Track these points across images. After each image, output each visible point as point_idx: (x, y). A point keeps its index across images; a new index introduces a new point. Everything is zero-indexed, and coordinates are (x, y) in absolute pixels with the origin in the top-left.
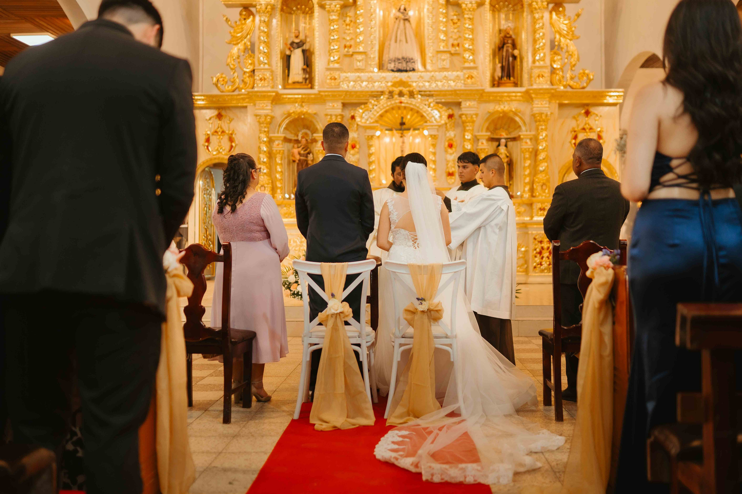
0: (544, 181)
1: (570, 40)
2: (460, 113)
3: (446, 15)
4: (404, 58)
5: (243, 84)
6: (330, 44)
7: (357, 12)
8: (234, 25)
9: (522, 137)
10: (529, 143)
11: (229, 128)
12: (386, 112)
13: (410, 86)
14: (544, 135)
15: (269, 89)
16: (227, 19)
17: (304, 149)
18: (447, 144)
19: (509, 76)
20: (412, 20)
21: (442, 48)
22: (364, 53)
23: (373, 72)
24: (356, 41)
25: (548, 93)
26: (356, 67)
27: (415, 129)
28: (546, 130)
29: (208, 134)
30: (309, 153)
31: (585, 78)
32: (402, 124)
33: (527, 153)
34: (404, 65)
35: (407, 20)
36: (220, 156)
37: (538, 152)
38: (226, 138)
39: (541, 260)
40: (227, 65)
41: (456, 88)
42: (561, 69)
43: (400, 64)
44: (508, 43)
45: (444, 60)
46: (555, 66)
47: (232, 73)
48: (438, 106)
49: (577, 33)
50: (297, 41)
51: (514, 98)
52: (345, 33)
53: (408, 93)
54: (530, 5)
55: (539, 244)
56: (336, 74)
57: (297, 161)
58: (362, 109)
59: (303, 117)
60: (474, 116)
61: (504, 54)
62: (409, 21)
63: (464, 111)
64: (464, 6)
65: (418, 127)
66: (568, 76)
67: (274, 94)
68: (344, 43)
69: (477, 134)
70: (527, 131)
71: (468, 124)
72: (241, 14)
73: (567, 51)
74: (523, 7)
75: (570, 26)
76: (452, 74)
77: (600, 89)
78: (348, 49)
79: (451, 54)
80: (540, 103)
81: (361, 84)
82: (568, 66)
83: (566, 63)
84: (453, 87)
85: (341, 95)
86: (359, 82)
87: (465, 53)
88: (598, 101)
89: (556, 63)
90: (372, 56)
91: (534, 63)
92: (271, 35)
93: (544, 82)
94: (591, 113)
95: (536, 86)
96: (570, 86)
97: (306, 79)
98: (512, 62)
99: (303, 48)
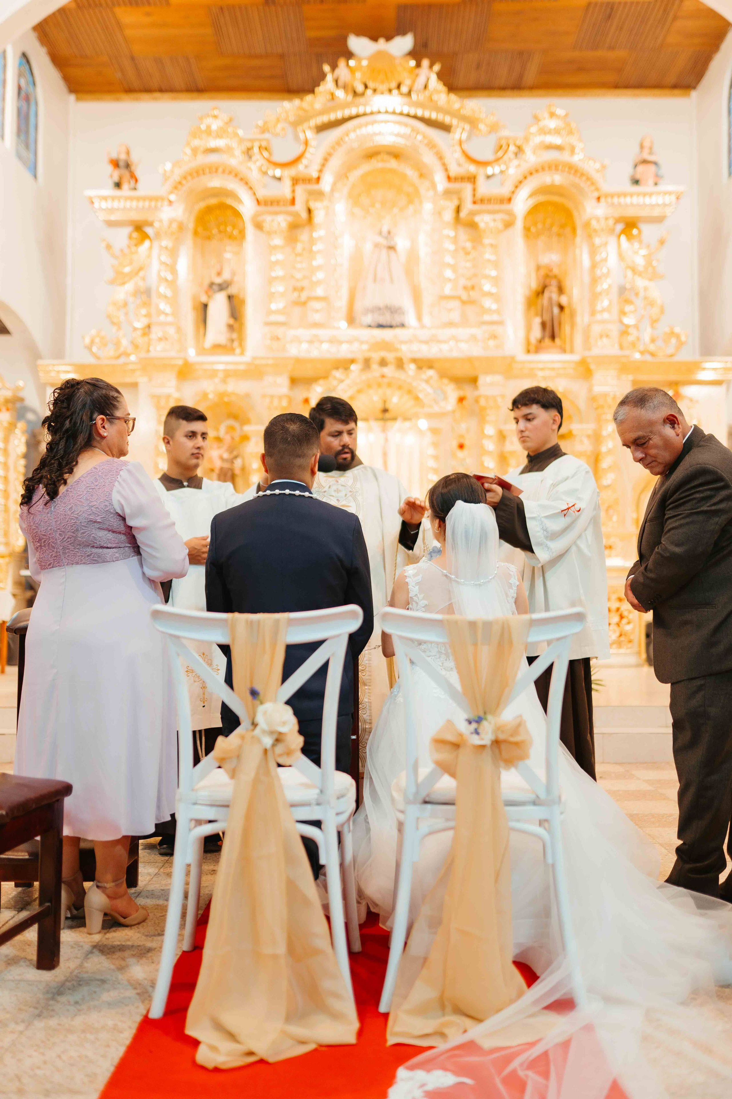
0: (611, 502)
1: (650, 280)
2: (476, 393)
3: (455, 240)
4: (387, 307)
5: (132, 347)
6: (270, 284)
7: (312, 234)
8: (118, 254)
9: (575, 432)
10: (586, 443)
12: (359, 391)
13: (396, 350)
14: (610, 429)
15: (173, 354)
16: (108, 244)
17: (229, 451)
18: (455, 444)
19: (553, 337)
20: (399, 249)
21: (447, 292)
22: (326, 298)
23: (339, 328)
24: (310, 281)
25: (616, 363)
26: (311, 321)
27: (404, 418)
30: (236, 457)
31: (673, 341)
32: (385, 411)
34: (388, 317)
35: (392, 248)
37: (602, 456)
41: (471, 354)
42: (636, 327)
43: (381, 316)
44: (550, 285)
45: (450, 310)
46: (627, 321)
47: (115, 330)
48: (442, 382)
49: (660, 269)
50: (218, 280)
51: (562, 371)
52: (294, 267)
53: (393, 360)
54: (587, 225)
56: (279, 331)
57: (217, 471)
59: (226, 399)
60: (500, 399)
61: (545, 303)
62: (395, 250)
63: (482, 391)
64: (482, 225)
65: (410, 415)
66: (646, 338)
67: (182, 362)
68: (292, 282)
69: (502, 427)
70: (582, 423)
71: (489, 411)
72: (130, 237)
73: (645, 298)
74: (574, 230)
75: (648, 259)
76: (463, 332)
77: (697, 358)
78: (299, 293)
79: (462, 301)
80: (602, 379)
81: (319, 346)
82: (646, 321)
83: (642, 316)
84: (465, 352)
85: (288, 365)
86: (316, 344)
87: (483, 299)
88: (694, 377)
89: (627, 317)
90: (336, 305)
91: (593, 316)
92: (177, 269)
93: (609, 346)
94: (681, 398)
95: (595, 352)
96: (649, 353)
97: (232, 341)
98: (557, 316)
99: (229, 291)
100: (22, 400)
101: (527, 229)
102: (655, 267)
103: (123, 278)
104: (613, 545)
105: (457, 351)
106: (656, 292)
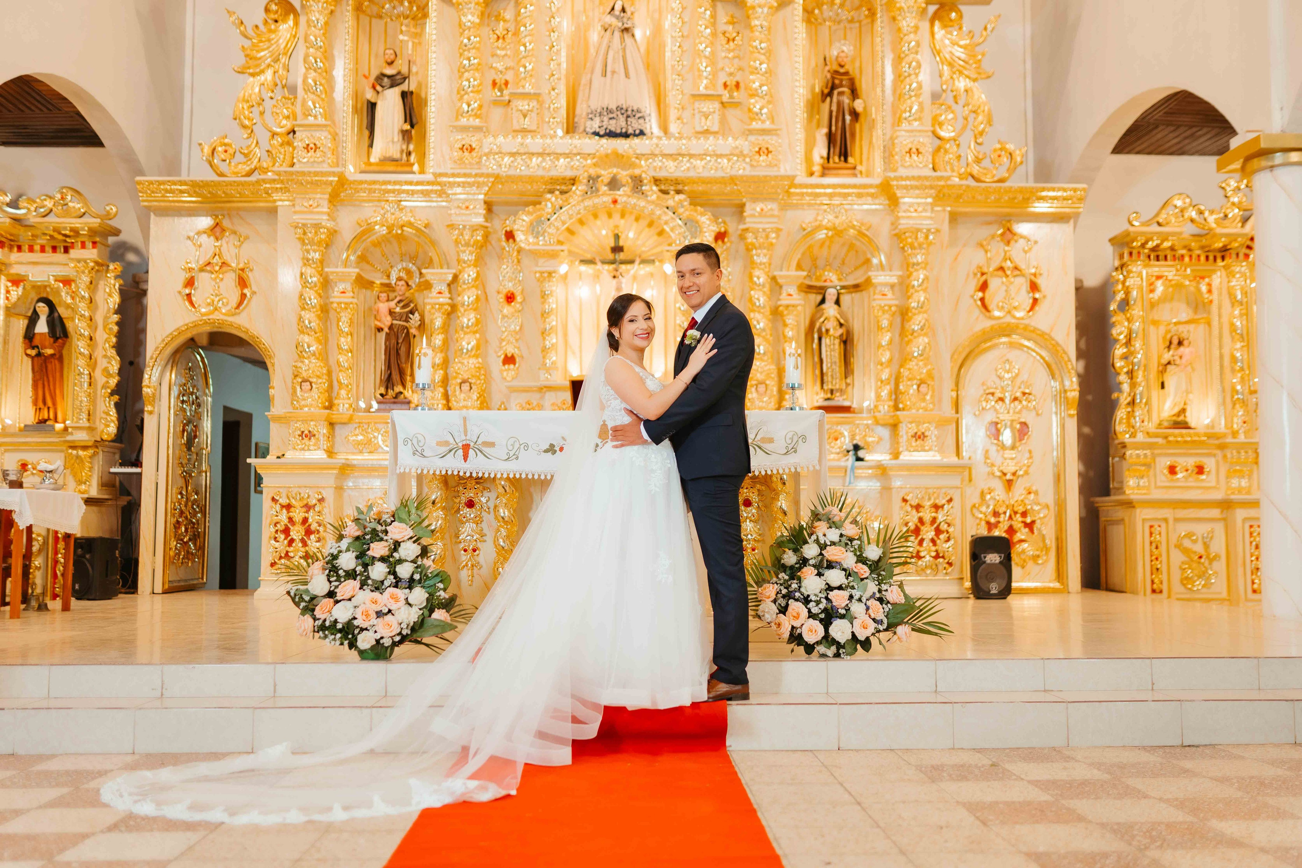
0: (923, 376)
1: (975, 80)
2: (742, 227)
3: (712, 22)
4: (622, 109)
5: (269, 160)
6: (461, 75)
7: (520, 11)
8: (250, 32)
9: (874, 281)
10: (890, 295)
11: (237, 257)
12: (582, 222)
13: (633, 165)
14: (922, 276)
15: (325, 168)
16: (237, 18)
17: (402, 304)
19: (844, 154)
20: (638, 33)
21: (702, 90)
22: (537, 95)
23: (554, 136)
24: (517, 74)
25: (931, 187)
26: (516, 127)
27: (644, 261)
28: (925, 265)
29: (191, 270)
30: (412, 312)
31: (1005, 160)
32: (617, 249)
33: (887, 316)
34: (622, 122)
35: (628, 31)
36: (216, 316)
37: (910, 314)
38: (230, 279)
39: (918, 547)
40: (235, 119)
41: (734, 173)
42: (956, 141)
43: (613, 122)
44: (841, 86)
45: (706, 116)
46: (942, 134)
47: (245, 136)
48: (696, 211)
49: (986, 66)
50: (389, 71)
51: (855, 199)
52: (494, 55)
53: (630, 181)
54: (891, 4)
55: (914, 511)
56: (474, 141)
57: (386, 330)
58: (529, 213)
59: (399, 232)
60: (774, 235)
61: (834, 108)
62: (633, 35)
63: (750, 222)
64: (750, 2)
65: (652, 258)
66: (969, 156)
67: (336, 179)
68: (491, 76)
69: (776, 273)
70: (882, 269)
71: (759, 251)
72: (267, 10)
73: (968, 103)
74: (872, 13)
75: (970, 49)
76: (723, 144)
77: (1032, 184)
78: (501, 90)
79: (722, 103)
80: (912, 209)
81: (529, 162)
82: (968, 137)
83: (964, 128)
84: (728, 170)
85: (484, 183)
86: (524, 157)
87: (752, 101)
88: (1032, 209)
89: (944, 127)
90: (552, 106)
91: (898, 126)
92: (333, 56)
93: (921, 165)
94: (1015, 238)
95: (902, 172)
96: (973, 177)
97: (409, 154)
98: (850, 125)
99: (404, 87)
100: (116, 232)
101: (808, 12)
102: (980, 61)
103: (258, 66)
104: (926, 434)
105: (716, 170)
106: (983, 96)
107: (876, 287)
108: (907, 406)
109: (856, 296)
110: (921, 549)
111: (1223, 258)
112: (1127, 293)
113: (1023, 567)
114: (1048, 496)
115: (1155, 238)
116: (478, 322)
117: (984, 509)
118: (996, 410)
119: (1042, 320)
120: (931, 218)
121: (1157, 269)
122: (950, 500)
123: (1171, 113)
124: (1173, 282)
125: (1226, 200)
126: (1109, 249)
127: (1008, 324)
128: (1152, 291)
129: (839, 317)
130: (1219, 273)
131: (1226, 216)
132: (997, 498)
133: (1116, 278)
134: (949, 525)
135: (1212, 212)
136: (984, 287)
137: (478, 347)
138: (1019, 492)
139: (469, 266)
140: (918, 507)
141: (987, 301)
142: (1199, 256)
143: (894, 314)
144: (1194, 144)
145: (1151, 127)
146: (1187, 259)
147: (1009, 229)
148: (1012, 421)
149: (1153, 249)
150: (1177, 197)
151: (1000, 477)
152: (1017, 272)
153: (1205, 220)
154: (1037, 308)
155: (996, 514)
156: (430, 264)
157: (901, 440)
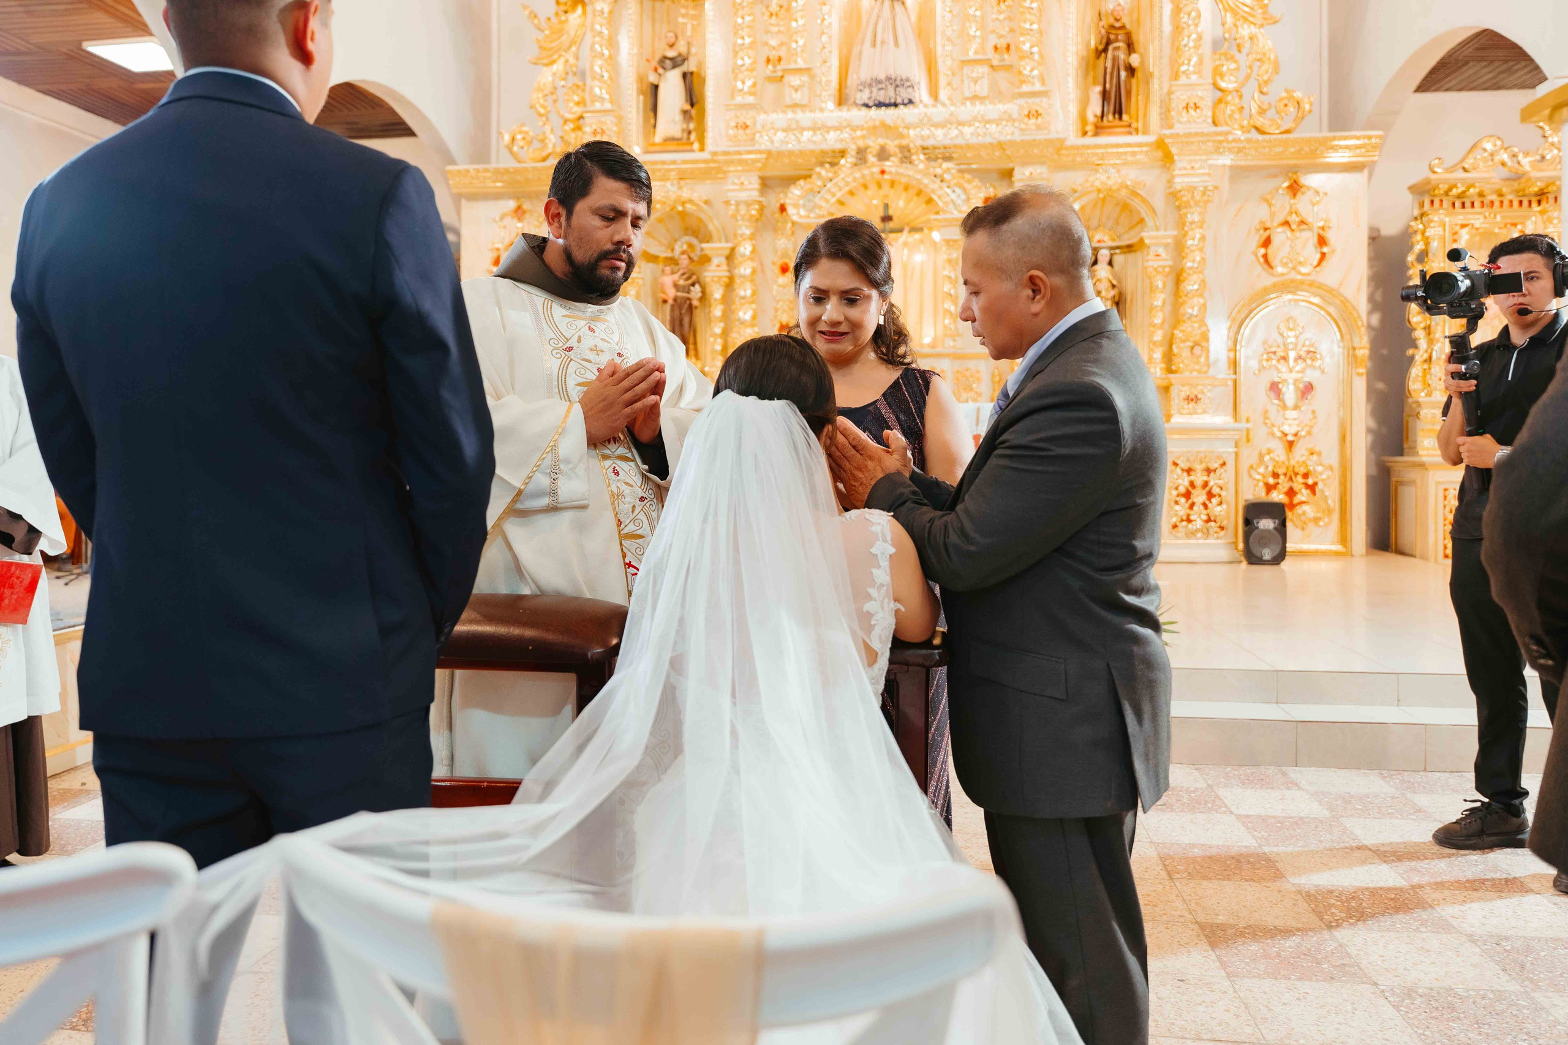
0: (1197, 338)
1: (1262, 26)
4: (891, 79)
5: (562, 144)
6: (736, 53)
8: (544, 25)
9: (1147, 241)
10: (1164, 256)
12: (851, 193)
13: (901, 136)
14: (1198, 236)
16: (531, 12)
17: (685, 277)
19: (1119, 112)
21: (971, 55)
22: (808, 70)
23: (825, 110)
24: (790, 49)
25: (1209, 144)
26: (788, 102)
27: (914, 230)
28: (1202, 223)
29: (497, 249)
31: (1292, 109)
32: (887, 219)
33: (1158, 277)
34: (891, 92)
37: (1184, 275)
39: (1188, 511)
40: (531, 107)
41: (1002, 138)
42: (1239, 92)
43: (882, 92)
44: (1117, 40)
45: (976, 81)
46: (1223, 85)
47: (541, 124)
48: (963, 178)
49: (1274, 10)
50: (671, 54)
51: (1130, 158)
52: (767, 32)
53: (897, 151)
55: (1185, 474)
56: (748, 117)
57: (671, 302)
58: (799, 189)
59: (680, 208)
61: (1109, 64)
62: (904, 3)
65: (920, 225)
66: (1253, 106)
68: (765, 53)
70: (1157, 229)
73: (1253, 52)
76: (992, 110)
77: (1326, 134)
78: (774, 66)
79: (992, 67)
80: (1189, 167)
81: (799, 135)
82: (1252, 85)
83: (1248, 77)
84: (996, 136)
85: (757, 161)
86: (795, 132)
87: (1022, 63)
88: (1322, 160)
89: (1226, 79)
90: (824, 79)
91: (1176, 79)
92: (618, 42)
93: (1198, 121)
94: (1302, 189)
95: (1179, 129)
96: (1257, 129)
97: (689, 133)
98: (1125, 82)
99: (684, 68)
102: (1266, 5)
103: (551, 56)
104: (1199, 396)
105: (985, 135)
106: (1269, 42)
107: (1149, 247)
108: (1179, 368)
109: (1131, 256)
110: (1191, 512)
111: (1539, 202)
112: (1427, 244)
113: (1303, 529)
114: (1332, 457)
115: (1459, 185)
116: (754, 293)
117: (1262, 470)
118: (1277, 369)
119: (1330, 275)
120: (1209, 174)
121: (1461, 217)
122: (1224, 464)
123: (1482, 49)
124: (1481, 230)
125: (1543, 140)
126: (1408, 198)
127: (1293, 281)
128: (1455, 241)
129: (1111, 278)
130: (1533, 218)
131: (1543, 158)
132: (1277, 459)
133: (1415, 228)
134: (1222, 489)
135: (1526, 154)
136: (1267, 243)
137: (754, 317)
138: (1300, 453)
139: (745, 240)
140: (1189, 471)
141: (1270, 259)
142: (1511, 202)
143: (1168, 274)
144: (1511, 79)
145: (1461, 63)
146: (1497, 204)
147: (1295, 182)
148: (1296, 381)
149: (1459, 197)
150: (1487, 139)
151: (1280, 438)
152: (1304, 227)
153: (1519, 163)
154: (1324, 264)
155: (1276, 475)
156: (708, 238)
157: (1172, 403)
